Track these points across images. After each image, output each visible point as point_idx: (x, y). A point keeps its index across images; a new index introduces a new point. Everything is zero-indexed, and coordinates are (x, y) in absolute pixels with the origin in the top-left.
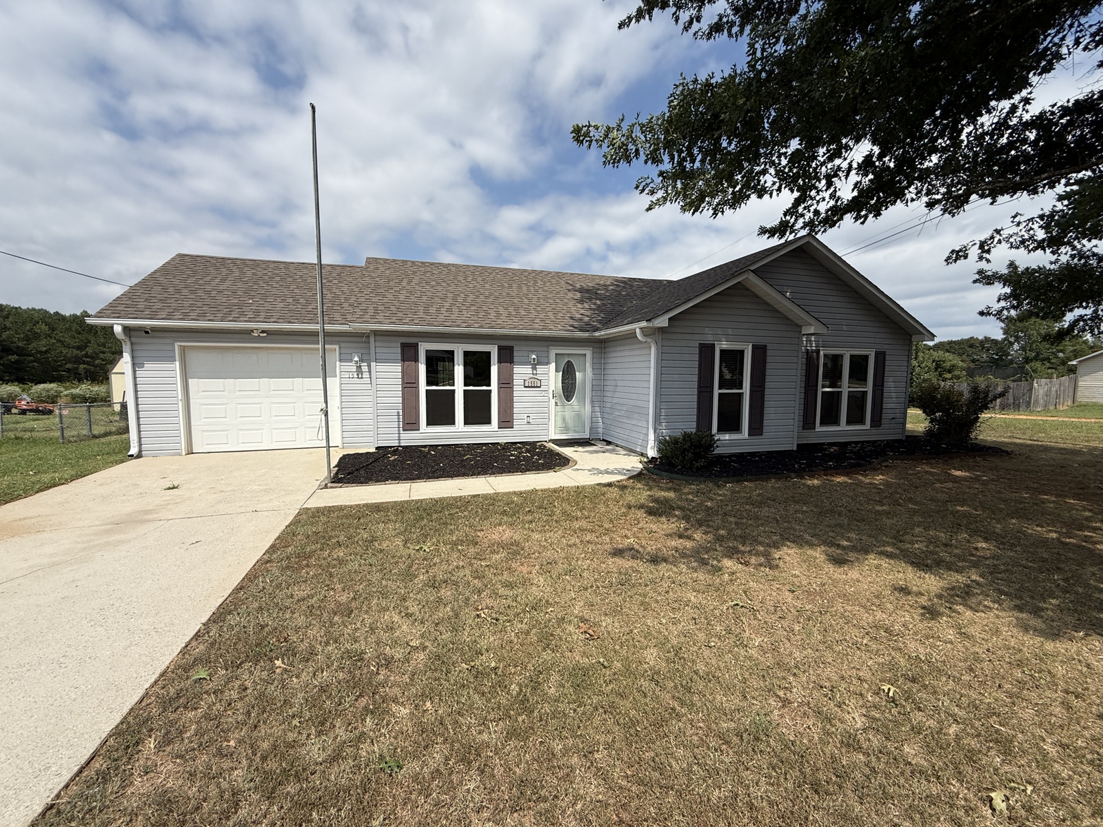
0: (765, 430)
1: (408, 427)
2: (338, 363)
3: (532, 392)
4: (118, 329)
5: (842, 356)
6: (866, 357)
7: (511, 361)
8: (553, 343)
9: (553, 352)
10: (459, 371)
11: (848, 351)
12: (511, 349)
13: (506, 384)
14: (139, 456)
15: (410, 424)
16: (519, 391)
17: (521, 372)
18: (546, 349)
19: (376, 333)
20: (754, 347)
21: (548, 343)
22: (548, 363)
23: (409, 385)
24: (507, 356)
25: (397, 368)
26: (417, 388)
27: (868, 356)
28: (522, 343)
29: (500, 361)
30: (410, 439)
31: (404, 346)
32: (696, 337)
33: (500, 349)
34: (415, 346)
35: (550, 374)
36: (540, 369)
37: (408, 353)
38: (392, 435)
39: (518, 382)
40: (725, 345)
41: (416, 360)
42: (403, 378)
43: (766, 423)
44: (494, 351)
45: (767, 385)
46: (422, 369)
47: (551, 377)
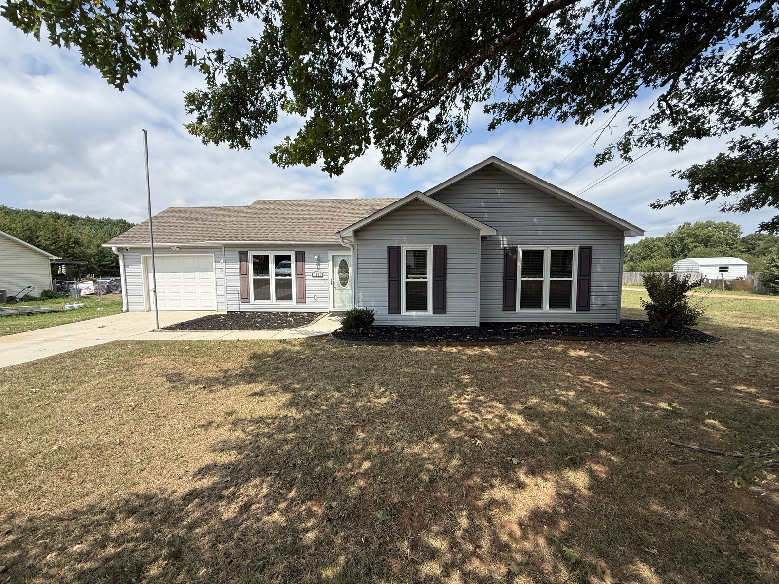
0: (448, 309)
1: (244, 300)
2: (214, 263)
3: (318, 280)
4: (114, 249)
5: (542, 252)
6: (569, 253)
7: (303, 260)
8: (330, 248)
9: (331, 253)
10: (272, 267)
11: (548, 247)
12: (303, 253)
13: (301, 275)
14: (127, 311)
15: (245, 299)
16: (309, 280)
17: (310, 268)
18: (326, 252)
19: (225, 246)
20: (435, 248)
21: (327, 248)
22: (327, 261)
23: (243, 276)
24: (301, 257)
25: (237, 266)
26: (248, 278)
27: (572, 251)
28: (310, 249)
29: (296, 261)
30: (246, 308)
31: (240, 253)
32: (385, 242)
33: (296, 253)
34: (246, 253)
35: (329, 269)
36: (322, 265)
37: (243, 257)
38: (235, 306)
39: (308, 274)
40: (411, 247)
41: (247, 261)
42: (240, 272)
43: (448, 304)
44: (292, 254)
45: (449, 276)
46: (251, 266)
47: (329, 270)
